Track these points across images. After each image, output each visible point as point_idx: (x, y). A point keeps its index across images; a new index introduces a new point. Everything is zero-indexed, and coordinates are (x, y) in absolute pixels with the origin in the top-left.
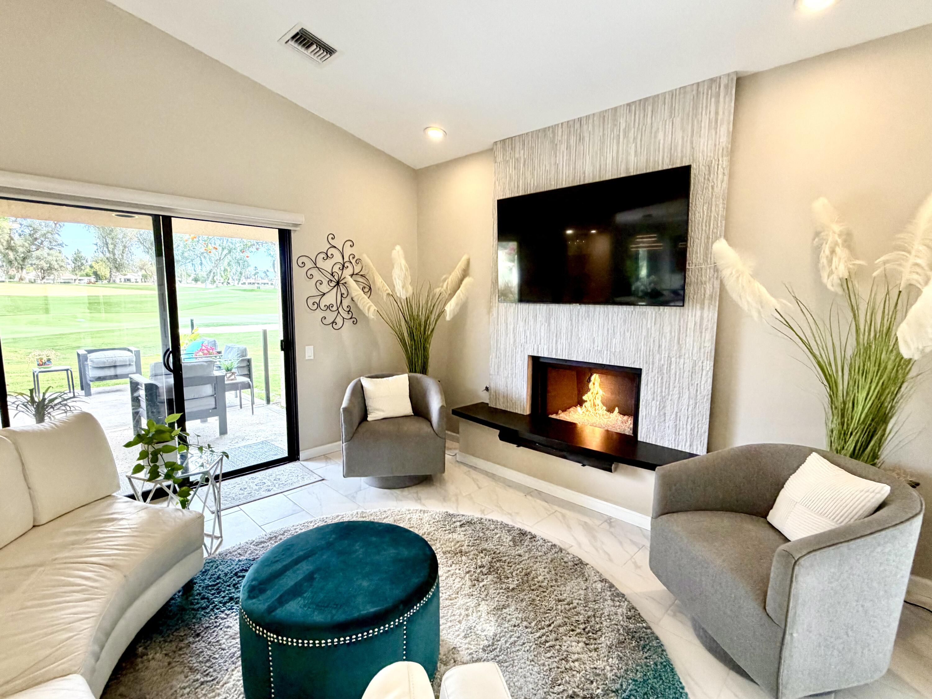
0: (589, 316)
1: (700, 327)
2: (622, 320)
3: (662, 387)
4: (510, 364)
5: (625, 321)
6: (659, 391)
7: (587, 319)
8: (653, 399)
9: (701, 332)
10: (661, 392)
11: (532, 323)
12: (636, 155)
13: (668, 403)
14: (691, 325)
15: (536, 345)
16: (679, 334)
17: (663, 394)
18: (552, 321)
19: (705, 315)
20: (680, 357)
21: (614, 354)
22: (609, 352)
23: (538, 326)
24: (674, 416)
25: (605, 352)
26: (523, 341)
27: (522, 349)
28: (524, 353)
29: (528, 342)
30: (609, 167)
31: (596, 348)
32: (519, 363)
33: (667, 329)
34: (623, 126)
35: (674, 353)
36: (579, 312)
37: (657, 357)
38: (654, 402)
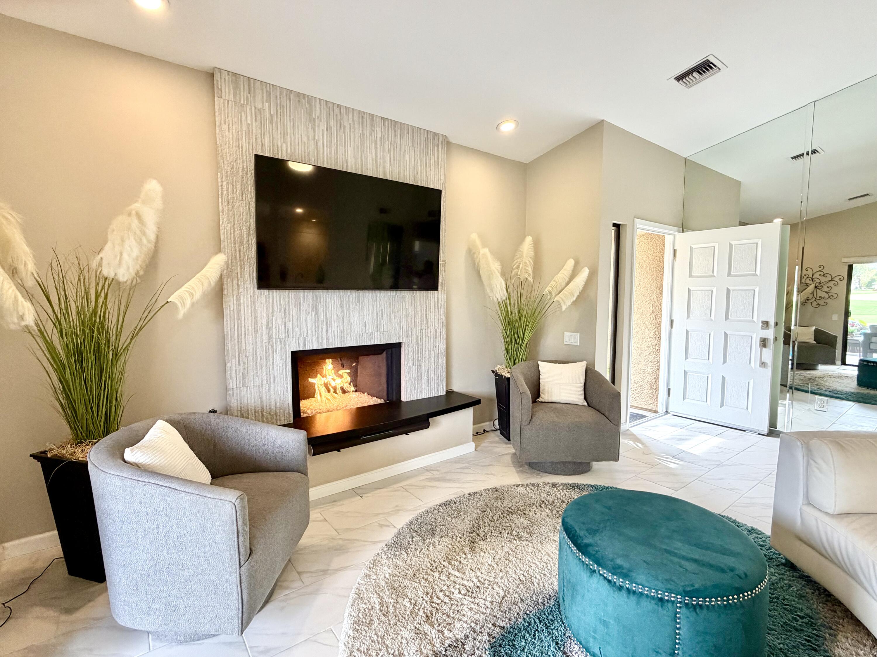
0: (359, 302)
1: (438, 306)
2: (388, 303)
3: (418, 354)
4: (264, 368)
5: (390, 304)
6: (417, 357)
7: (358, 304)
8: (413, 365)
9: (438, 309)
10: (418, 358)
11: (294, 312)
12: (391, 165)
13: (423, 364)
14: (432, 304)
15: (301, 339)
16: (426, 312)
17: (419, 358)
18: (321, 310)
19: (440, 297)
20: (428, 327)
21: (383, 334)
22: (379, 333)
23: (303, 317)
24: (426, 373)
25: (376, 334)
26: (282, 336)
27: (283, 345)
28: (286, 350)
29: (291, 336)
30: (370, 166)
31: (367, 332)
32: (279, 362)
33: (419, 309)
34: (379, 135)
35: (423, 326)
36: (349, 299)
37: (414, 330)
38: (414, 367)
